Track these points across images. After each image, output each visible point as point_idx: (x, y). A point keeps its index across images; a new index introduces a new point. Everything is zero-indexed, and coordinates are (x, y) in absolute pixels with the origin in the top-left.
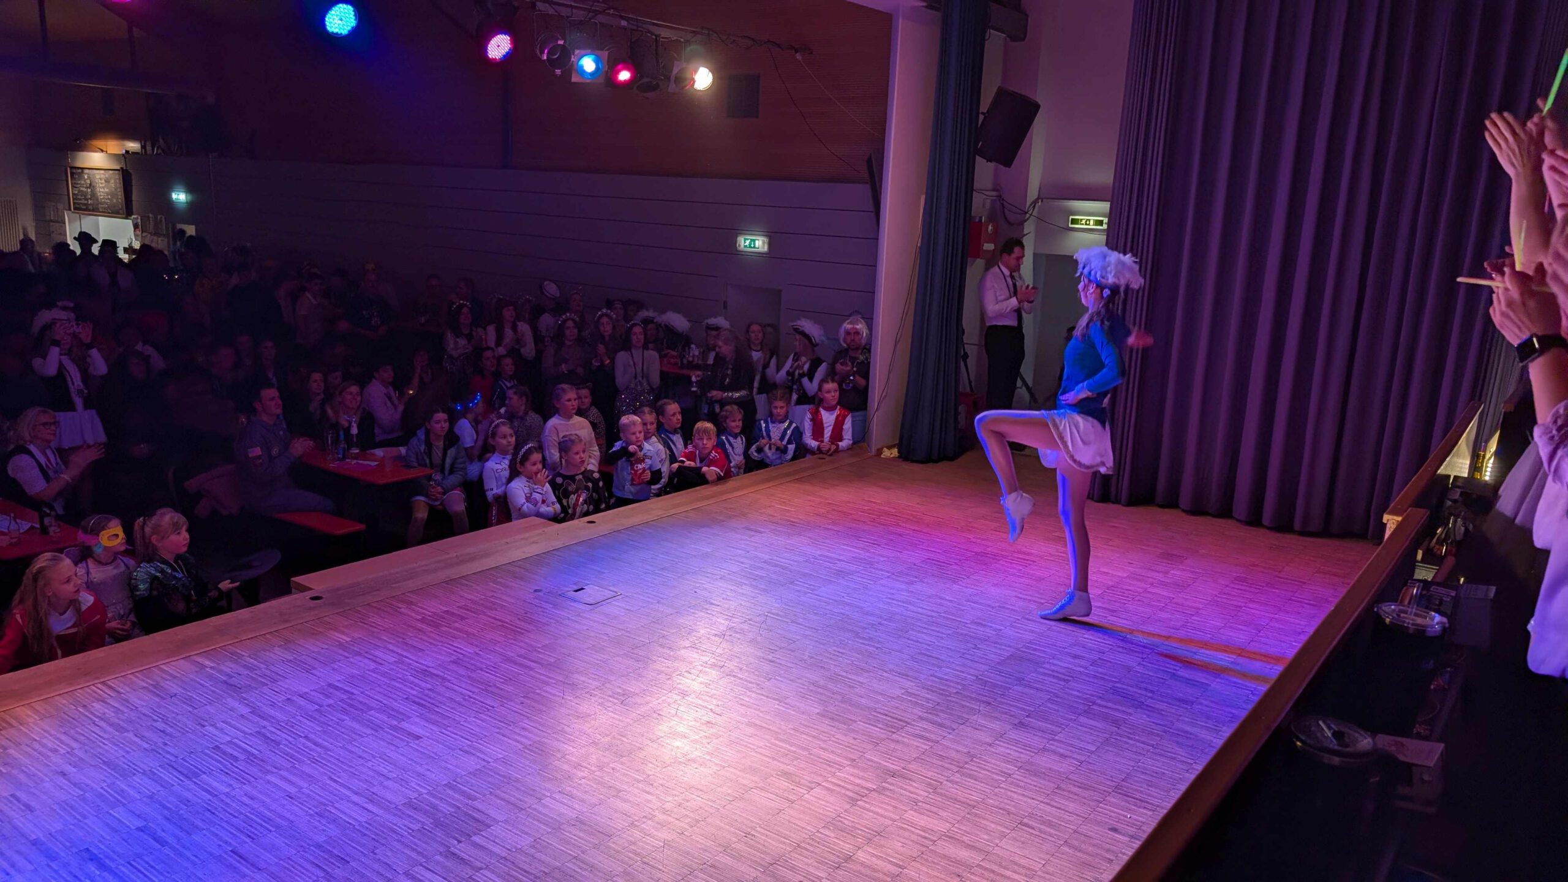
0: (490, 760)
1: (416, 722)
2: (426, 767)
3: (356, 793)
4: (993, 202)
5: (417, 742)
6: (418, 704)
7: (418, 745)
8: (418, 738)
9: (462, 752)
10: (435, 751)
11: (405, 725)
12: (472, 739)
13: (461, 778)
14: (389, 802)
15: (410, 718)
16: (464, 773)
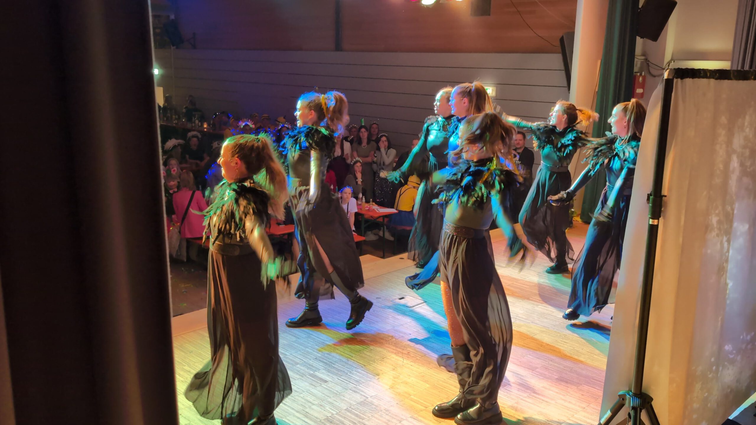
0: (368, 396)
1: (323, 373)
2: (333, 399)
3: (297, 412)
4: (642, 63)
5: (326, 384)
6: (323, 362)
7: (327, 386)
8: (326, 381)
9: (351, 391)
10: (337, 389)
11: (317, 373)
12: (355, 383)
13: (353, 406)
14: (317, 418)
15: (320, 370)
16: (355, 403)
